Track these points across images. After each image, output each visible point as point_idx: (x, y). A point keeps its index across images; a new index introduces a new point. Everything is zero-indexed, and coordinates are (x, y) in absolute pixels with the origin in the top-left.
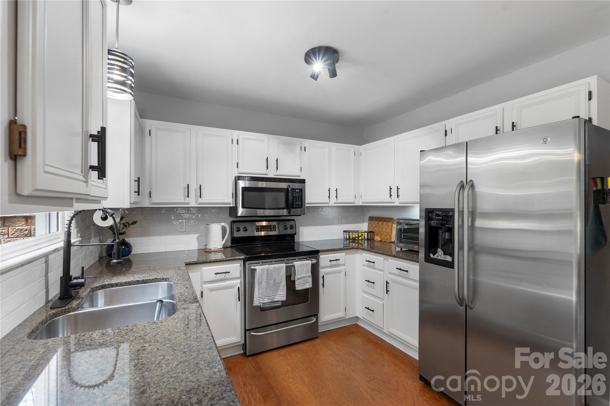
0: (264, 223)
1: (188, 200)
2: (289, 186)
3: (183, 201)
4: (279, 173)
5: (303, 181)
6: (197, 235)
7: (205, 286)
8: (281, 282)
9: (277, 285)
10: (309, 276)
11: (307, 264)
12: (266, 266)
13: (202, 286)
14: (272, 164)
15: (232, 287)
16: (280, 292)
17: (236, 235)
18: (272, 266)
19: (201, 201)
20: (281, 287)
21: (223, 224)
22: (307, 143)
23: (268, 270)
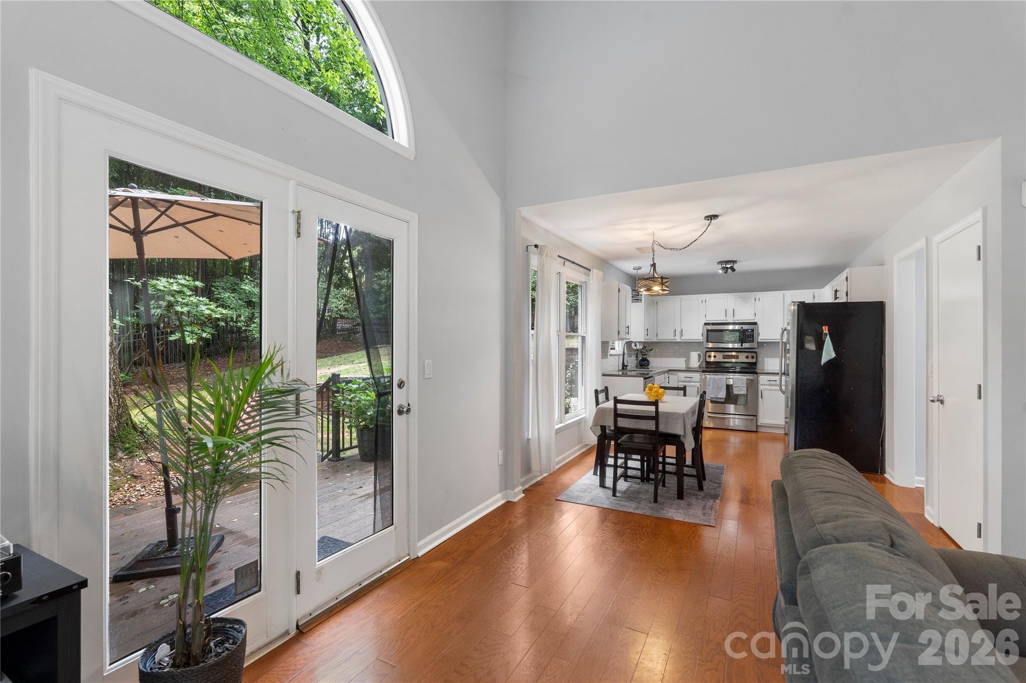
0: (734, 354)
1: (675, 338)
2: (742, 328)
3: (673, 338)
4: (735, 319)
5: (755, 324)
6: (685, 359)
7: (679, 383)
8: (722, 387)
9: (719, 389)
10: (744, 387)
11: (742, 379)
12: (713, 376)
13: (678, 383)
14: (730, 313)
15: (694, 386)
16: (721, 393)
17: (708, 360)
18: (716, 377)
19: (683, 338)
20: (723, 390)
21: (699, 352)
22: (760, 295)
23: (714, 378)
